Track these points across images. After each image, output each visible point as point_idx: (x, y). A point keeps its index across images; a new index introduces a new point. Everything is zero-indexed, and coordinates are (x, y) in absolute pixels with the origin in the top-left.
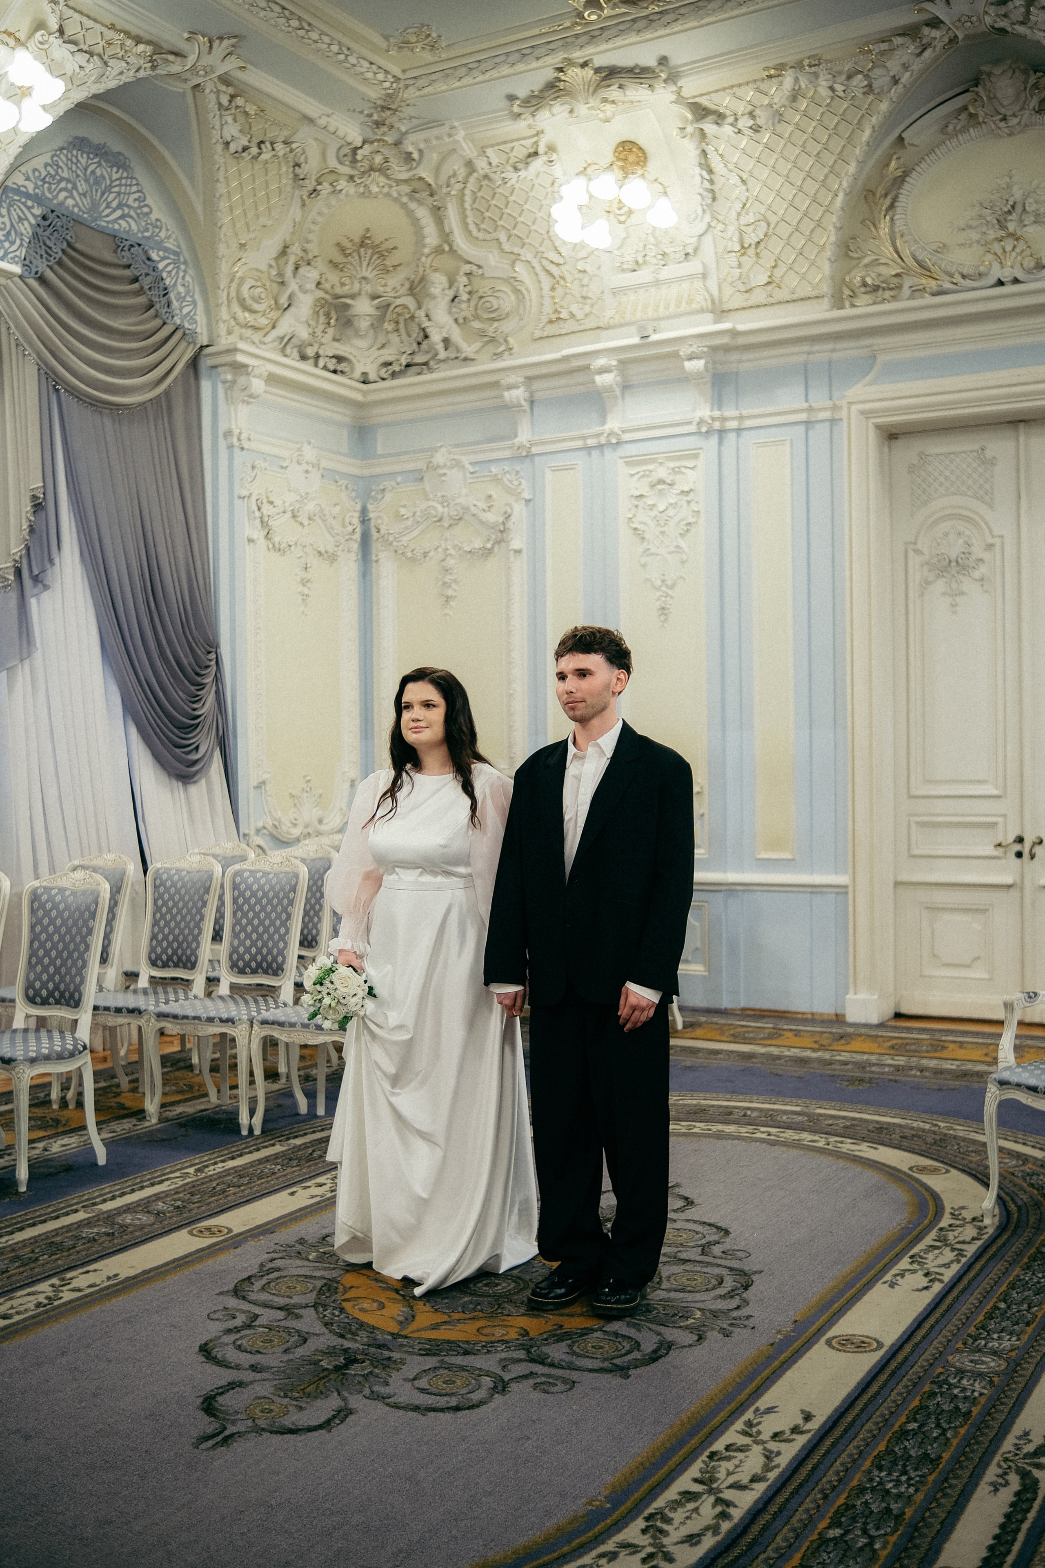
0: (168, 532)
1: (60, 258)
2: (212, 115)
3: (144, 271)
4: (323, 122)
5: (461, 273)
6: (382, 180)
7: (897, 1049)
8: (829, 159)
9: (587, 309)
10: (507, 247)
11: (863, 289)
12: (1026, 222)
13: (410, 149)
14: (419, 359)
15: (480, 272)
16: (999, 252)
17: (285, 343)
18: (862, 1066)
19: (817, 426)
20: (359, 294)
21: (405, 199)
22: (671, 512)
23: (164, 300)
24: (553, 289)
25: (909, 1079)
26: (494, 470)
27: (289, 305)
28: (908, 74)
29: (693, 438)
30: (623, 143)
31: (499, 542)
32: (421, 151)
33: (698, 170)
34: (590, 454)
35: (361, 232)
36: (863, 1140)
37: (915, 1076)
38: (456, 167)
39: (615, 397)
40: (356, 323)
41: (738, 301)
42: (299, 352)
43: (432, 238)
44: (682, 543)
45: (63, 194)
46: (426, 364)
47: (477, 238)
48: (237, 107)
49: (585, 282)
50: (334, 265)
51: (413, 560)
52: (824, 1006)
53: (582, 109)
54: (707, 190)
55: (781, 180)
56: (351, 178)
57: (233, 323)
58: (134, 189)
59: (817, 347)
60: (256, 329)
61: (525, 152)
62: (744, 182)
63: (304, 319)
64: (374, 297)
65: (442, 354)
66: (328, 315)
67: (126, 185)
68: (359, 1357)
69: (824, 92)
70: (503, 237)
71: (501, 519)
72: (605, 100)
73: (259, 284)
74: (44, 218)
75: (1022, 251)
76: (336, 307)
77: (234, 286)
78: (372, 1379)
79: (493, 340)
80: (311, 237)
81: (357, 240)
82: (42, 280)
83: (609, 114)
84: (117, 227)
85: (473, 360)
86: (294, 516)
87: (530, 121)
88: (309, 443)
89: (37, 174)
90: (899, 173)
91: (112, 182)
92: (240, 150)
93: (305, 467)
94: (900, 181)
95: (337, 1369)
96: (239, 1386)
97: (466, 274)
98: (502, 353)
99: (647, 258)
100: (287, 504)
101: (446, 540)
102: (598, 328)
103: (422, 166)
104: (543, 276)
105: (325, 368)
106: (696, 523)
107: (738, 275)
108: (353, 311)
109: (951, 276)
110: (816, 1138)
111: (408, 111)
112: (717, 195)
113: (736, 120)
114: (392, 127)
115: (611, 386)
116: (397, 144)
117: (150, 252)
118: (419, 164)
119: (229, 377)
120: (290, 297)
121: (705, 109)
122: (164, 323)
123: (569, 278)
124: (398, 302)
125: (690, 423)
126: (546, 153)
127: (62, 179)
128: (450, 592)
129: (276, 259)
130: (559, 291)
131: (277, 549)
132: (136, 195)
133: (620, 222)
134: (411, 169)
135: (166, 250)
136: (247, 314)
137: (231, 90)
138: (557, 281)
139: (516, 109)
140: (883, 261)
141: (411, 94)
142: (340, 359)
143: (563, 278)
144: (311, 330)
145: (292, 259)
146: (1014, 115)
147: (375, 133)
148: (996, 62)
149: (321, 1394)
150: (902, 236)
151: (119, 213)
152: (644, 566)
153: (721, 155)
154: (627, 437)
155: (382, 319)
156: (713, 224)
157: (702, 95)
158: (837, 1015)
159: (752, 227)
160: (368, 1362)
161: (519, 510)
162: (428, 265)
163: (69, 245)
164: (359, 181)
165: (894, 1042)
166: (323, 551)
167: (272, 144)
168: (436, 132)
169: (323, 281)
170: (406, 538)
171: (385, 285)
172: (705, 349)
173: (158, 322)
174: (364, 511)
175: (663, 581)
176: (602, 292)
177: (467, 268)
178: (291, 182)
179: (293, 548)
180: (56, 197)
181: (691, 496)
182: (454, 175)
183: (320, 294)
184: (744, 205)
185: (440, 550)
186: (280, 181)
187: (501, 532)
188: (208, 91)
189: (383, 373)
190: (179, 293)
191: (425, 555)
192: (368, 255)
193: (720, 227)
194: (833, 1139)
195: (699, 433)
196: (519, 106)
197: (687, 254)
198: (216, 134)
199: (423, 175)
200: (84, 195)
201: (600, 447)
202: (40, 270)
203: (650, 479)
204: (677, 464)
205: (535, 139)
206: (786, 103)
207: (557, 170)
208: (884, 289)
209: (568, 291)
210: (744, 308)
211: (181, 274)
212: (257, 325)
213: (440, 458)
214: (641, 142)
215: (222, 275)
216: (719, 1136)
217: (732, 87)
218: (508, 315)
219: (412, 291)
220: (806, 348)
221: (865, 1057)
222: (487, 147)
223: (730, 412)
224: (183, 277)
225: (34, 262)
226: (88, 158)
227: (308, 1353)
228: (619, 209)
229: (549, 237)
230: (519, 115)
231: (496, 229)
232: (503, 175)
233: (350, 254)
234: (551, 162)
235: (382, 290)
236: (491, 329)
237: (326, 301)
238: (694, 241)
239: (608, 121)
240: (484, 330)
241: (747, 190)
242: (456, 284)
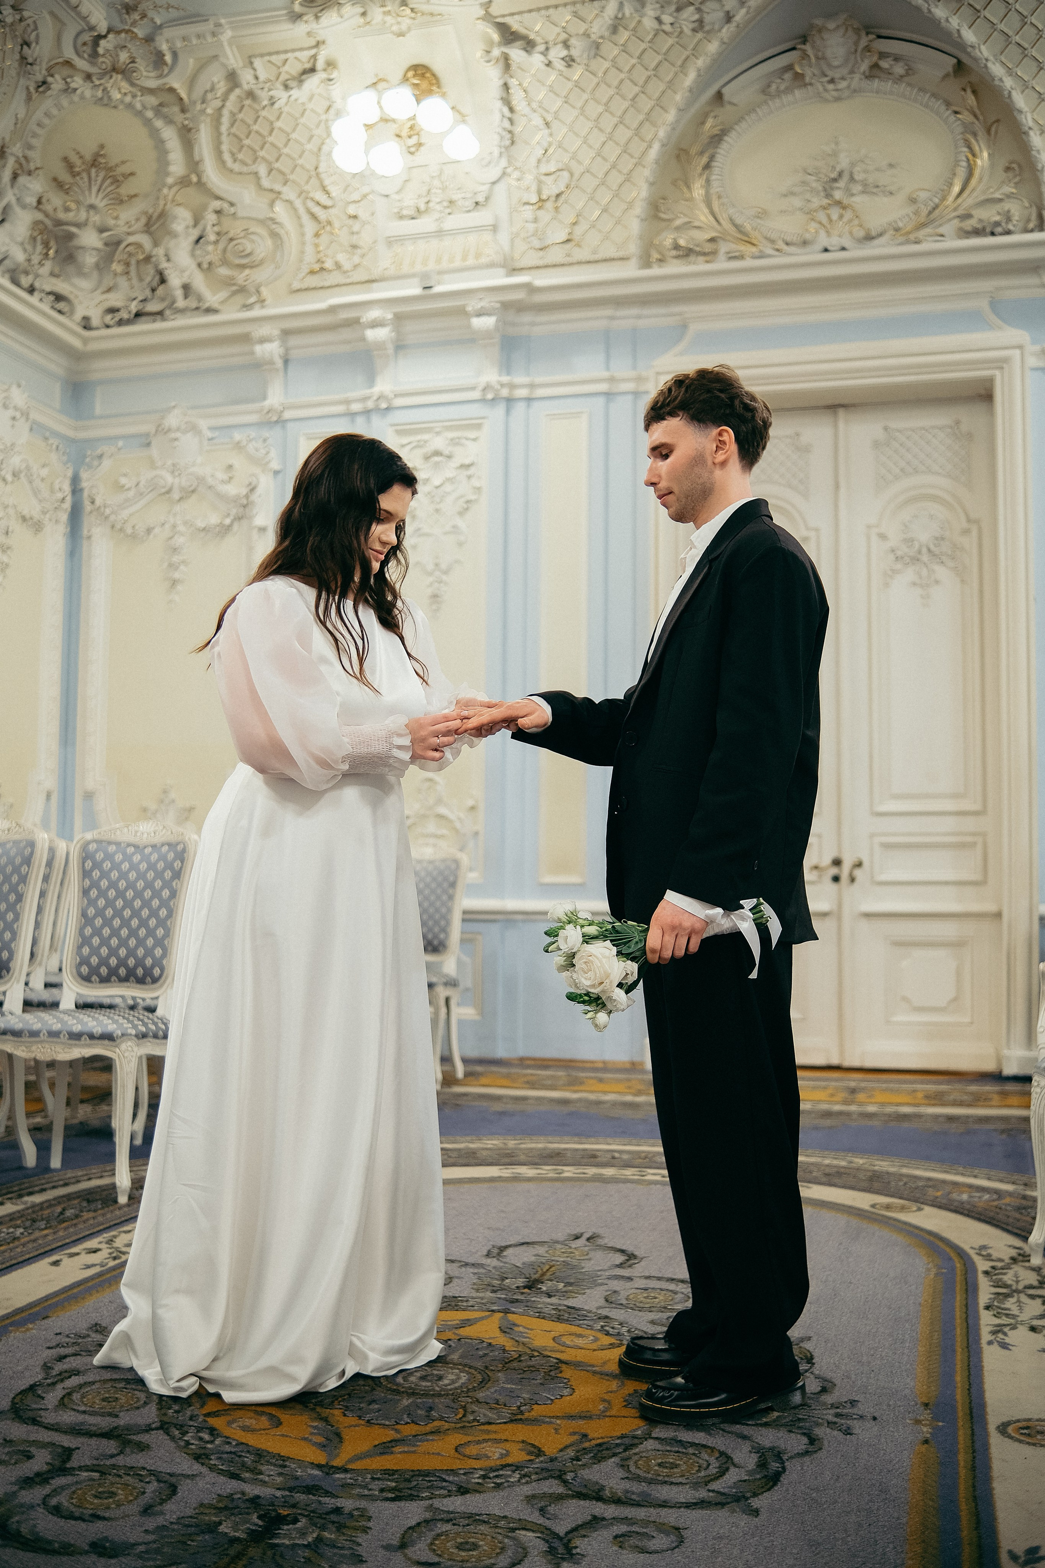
6: (125, 86)
8: (646, 104)
9: (356, 260)
10: (266, 183)
11: (674, 253)
12: (854, 192)
13: (164, 47)
14: (152, 307)
15: (232, 210)
16: (825, 220)
20: (86, 224)
21: (150, 114)
22: (448, 488)
24: (317, 235)
26: (236, 436)
27: (3, 220)
28: (743, 11)
29: (476, 406)
30: (414, 67)
31: (239, 518)
32: (175, 55)
33: (499, 104)
35: (95, 148)
38: (215, 80)
39: (387, 356)
40: (80, 258)
41: (532, 259)
42: (13, 277)
43: (177, 166)
44: (460, 523)
46: (160, 313)
47: (231, 171)
49: (356, 228)
50: (59, 184)
51: (134, 537)
53: (376, 14)
54: (504, 129)
55: (589, 124)
56: (88, 77)
61: (299, 68)
62: (547, 124)
64: (101, 230)
65: (181, 303)
66: (46, 245)
69: (649, 23)
70: (262, 170)
71: (244, 491)
75: (850, 221)
76: (56, 238)
79: (242, 290)
80: (33, 141)
81: (88, 157)
83: (404, 27)
85: (217, 310)
87: (313, 26)
88: (19, 386)
90: (716, 131)
93: (12, 413)
94: (717, 139)
98: (252, 303)
99: (431, 205)
101: (175, 515)
102: (370, 280)
103: (172, 75)
104: (306, 219)
105: (41, 302)
106: (476, 501)
107: (533, 230)
108: (76, 242)
109: (772, 241)
112: (517, 138)
113: (547, 49)
114: (144, 16)
115: (384, 342)
118: (171, 70)
121: (513, 33)
123: (337, 224)
124: (131, 239)
125: (473, 388)
126: (325, 69)
128: (177, 575)
130: (324, 239)
133: (410, 153)
134: (160, 76)
138: (322, 226)
139: (296, 8)
140: (696, 224)
142: (59, 297)
143: (329, 223)
144: (26, 256)
146: (843, 78)
147: (123, 21)
148: (829, 16)
150: (719, 197)
153: (525, 91)
154: (398, 402)
155: (110, 257)
156: (509, 170)
157: (512, 14)
159: (552, 177)
161: (266, 483)
162: (170, 197)
164: (97, 82)
166: (28, 516)
168: (196, 28)
169: (44, 200)
170: (126, 511)
171: (117, 218)
172: (497, 305)
174: (75, 481)
175: (437, 565)
176: (375, 242)
177: (217, 204)
181: (472, 470)
182: (212, 89)
183: (40, 216)
184: (546, 151)
185: (167, 526)
186: (4, 61)
189: (108, 319)
191: (149, 531)
192: (100, 179)
193: (516, 174)
195: (483, 400)
197: (477, 203)
199: (176, 85)
203: (424, 450)
204: (457, 435)
205: (313, 52)
206: (607, 34)
207: (336, 91)
208: (698, 253)
209: (334, 238)
210: (538, 267)
213: (173, 420)
214: (434, 68)
217: (547, 8)
219: (148, 229)
220: (608, 312)
222: (255, 56)
223: (520, 379)
228: (410, 137)
229: (318, 174)
230: (300, 16)
231: (255, 160)
232: (271, 93)
233: (79, 174)
234: (330, 80)
235: (112, 222)
236: (241, 277)
237: (46, 227)
238: (486, 188)
239: (401, 34)
240: (233, 278)
241: (551, 135)
242: (202, 222)
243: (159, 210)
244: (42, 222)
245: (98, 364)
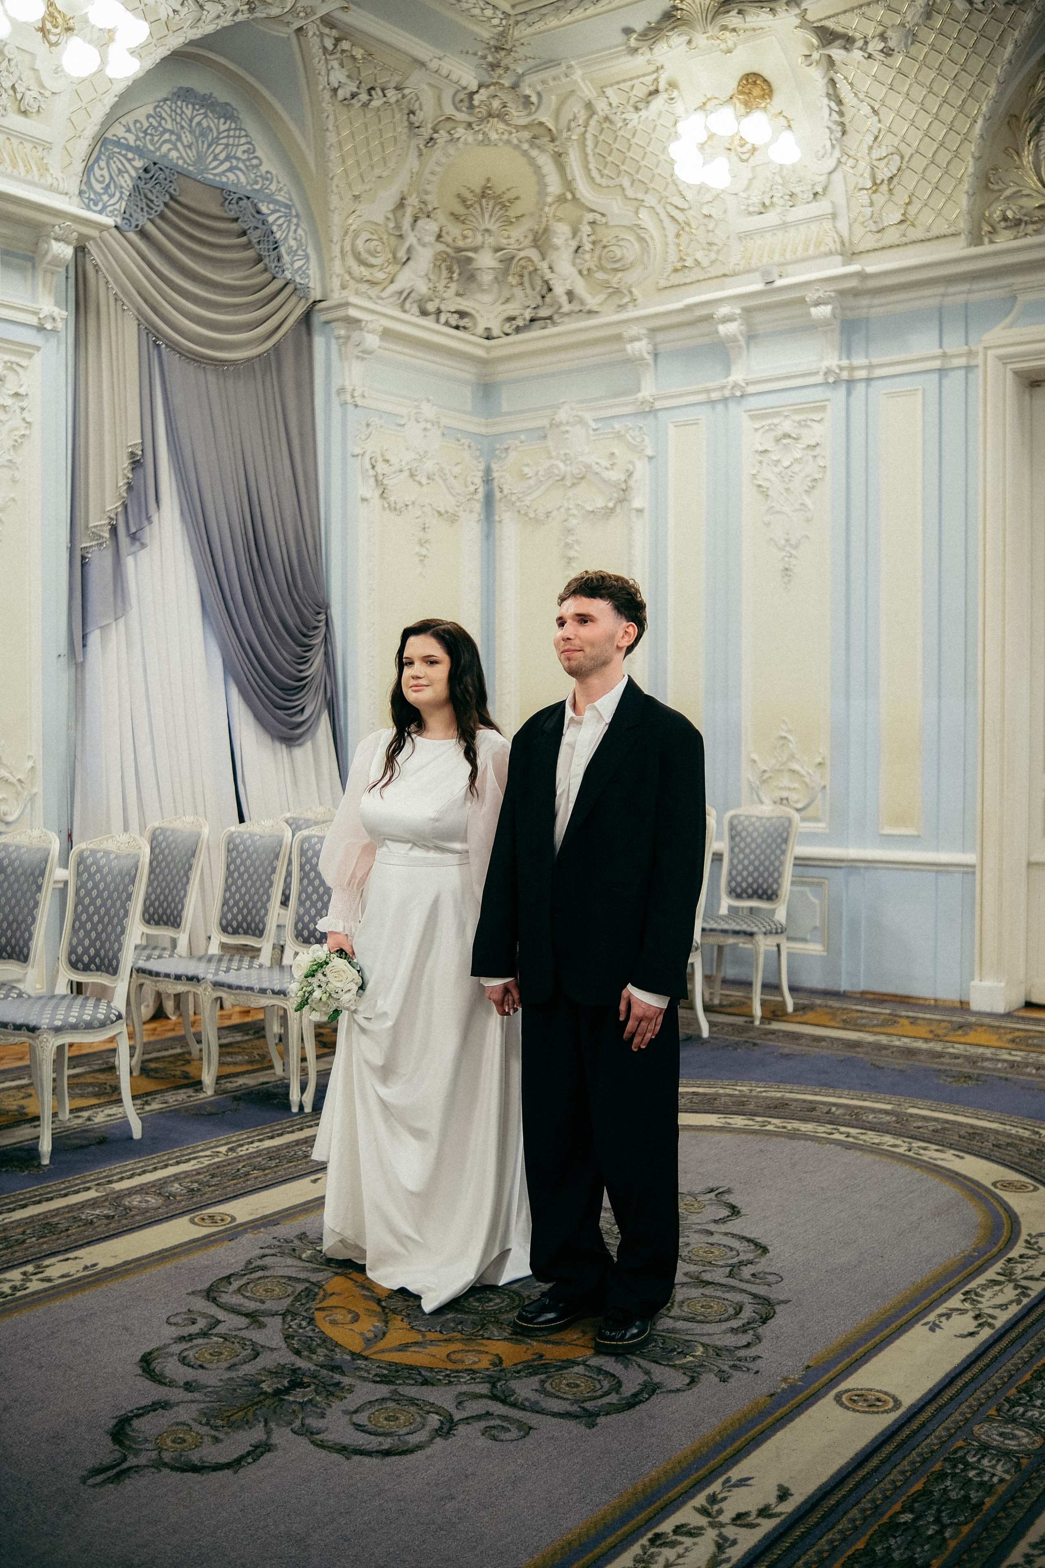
0: (274, 491)
1: (162, 211)
2: (317, 60)
3: (251, 225)
4: (434, 65)
5: (585, 222)
6: (501, 126)
7: (1017, 1043)
8: (967, 81)
9: (713, 256)
10: (630, 193)
11: (1003, 224)
13: (528, 92)
14: (543, 313)
15: (604, 220)
17: (404, 298)
18: (973, 1061)
19: (952, 374)
20: (482, 247)
21: (525, 146)
22: (796, 468)
23: (274, 254)
24: (678, 236)
25: (1021, 1077)
26: (617, 426)
27: (408, 259)
29: (819, 390)
30: (747, 76)
31: (621, 501)
32: (539, 95)
33: (826, 101)
34: (714, 408)
35: (483, 182)
36: (951, 1146)
37: (1029, 1074)
38: (576, 111)
39: (740, 347)
40: (479, 277)
41: (870, 242)
42: (420, 307)
43: (554, 186)
44: (808, 501)
45: (166, 147)
46: (550, 318)
47: (601, 186)
48: (343, 51)
49: (711, 227)
50: (455, 217)
51: (536, 520)
52: (948, 993)
53: (701, 39)
54: (835, 122)
55: (916, 108)
56: (470, 125)
57: (347, 277)
58: (243, 140)
59: (951, 290)
60: (373, 283)
61: (645, 90)
62: (875, 112)
63: (423, 273)
64: (498, 250)
65: (566, 308)
66: (450, 270)
67: (234, 137)
68: (305, 1380)
69: (961, 5)
70: (626, 183)
71: (623, 477)
72: (724, 28)
73: (375, 237)
74: (146, 170)
76: (458, 262)
77: (348, 239)
78: (309, 1408)
79: (617, 292)
80: (429, 188)
81: (478, 191)
82: (143, 233)
83: (730, 44)
84: (224, 179)
85: (597, 312)
86: (412, 475)
87: (648, 56)
88: (428, 401)
89: (138, 125)
91: (219, 133)
92: (348, 96)
93: (423, 425)
95: (277, 1392)
96: (163, 1408)
97: (590, 223)
98: (626, 304)
99: (774, 199)
100: (404, 463)
101: (568, 499)
102: (724, 275)
103: (541, 110)
104: (667, 221)
105: (447, 324)
106: (822, 479)
107: (869, 214)
108: (474, 265)
110: (898, 1142)
111: (521, 52)
112: (848, 128)
113: (866, 43)
114: (507, 69)
115: (735, 336)
116: (514, 87)
117: (260, 205)
118: (538, 108)
119: (343, 332)
120: (409, 250)
121: (831, 34)
122: (274, 278)
123: (694, 224)
124: (522, 254)
125: (816, 373)
126: (666, 90)
127: (165, 131)
128: (572, 553)
129: (394, 211)
130: (684, 238)
131: (393, 509)
132: (245, 147)
133: (743, 161)
134: (530, 114)
135: (276, 202)
136: (362, 268)
137: (334, 33)
138: (682, 227)
139: (633, 43)
140: (1026, 191)
141: (521, 32)
142: (462, 314)
143: (688, 225)
144: (431, 285)
145: (409, 211)
147: (490, 76)
149: (247, 1424)
151: (227, 165)
152: (768, 524)
153: (851, 84)
154: (751, 389)
155: (506, 272)
156: (843, 160)
157: (828, 17)
158: (961, 1002)
159: (886, 160)
160: (313, 1387)
161: (642, 469)
162: (551, 215)
163: (172, 198)
164: (477, 128)
165: (1017, 1034)
166: (443, 511)
167: (383, 90)
168: (553, 72)
169: (443, 234)
170: (529, 498)
171: (509, 237)
172: (833, 294)
173: (266, 276)
174: (488, 471)
175: (787, 540)
176: (728, 238)
177: (590, 216)
178: (406, 130)
179: (410, 508)
180: (159, 149)
181: (818, 450)
182: (575, 119)
183: (441, 247)
184: (876, 138)
185: (562, 510)
186: (395, 130)
187: (623, 490)
188: (310, 34)
189: (507, 328)
190: (290, 247)
191: (548, 514)
192: (490, 207)
193: (851, 162)
194: (916, 1144)
195: (826, 384)
196: (636, 39)
197: (816, 194)
198: (323, 80)
199: (543, 120)
200: (190, 147)
201: (725, 400)
202: (140, 223)
203: (775, 433)
204: (803, 417)
205: (655, 76)
206: (921, 21)
207: (679, 107)
208: (1026, 223)
209: (693, 237)
210: (875, 250)
211: (293, 228)
212: (375, 280)
213: (562, 415)
214: (766, 74)
215: (335, 228)
216: (794, 1135)
217: (859, 7)
218: (632, 265)
219: (535, 243)
220: (941, 290)
221: (981, 1050)
222: (606, 86)
223: (859, 361)
224: (295, 231)
225: (135, 215)
226: (194, 108)
227: (253, 1372)
228: (742, 146)
229: (674, 182)
230: (636, 50)
231: (619, 174)
232: (624, 116)
233: (471, 205)
234: (672, 99)
235: (505, 241)
236: (615, 280)
237: (448, 255)
238: (823, 179)
239: (729, 51)
240: (607, 282)
241: (880, 121)
242: (579, 234)
243: (543, 226)
244: (444, 252)
245: (501, 368)
